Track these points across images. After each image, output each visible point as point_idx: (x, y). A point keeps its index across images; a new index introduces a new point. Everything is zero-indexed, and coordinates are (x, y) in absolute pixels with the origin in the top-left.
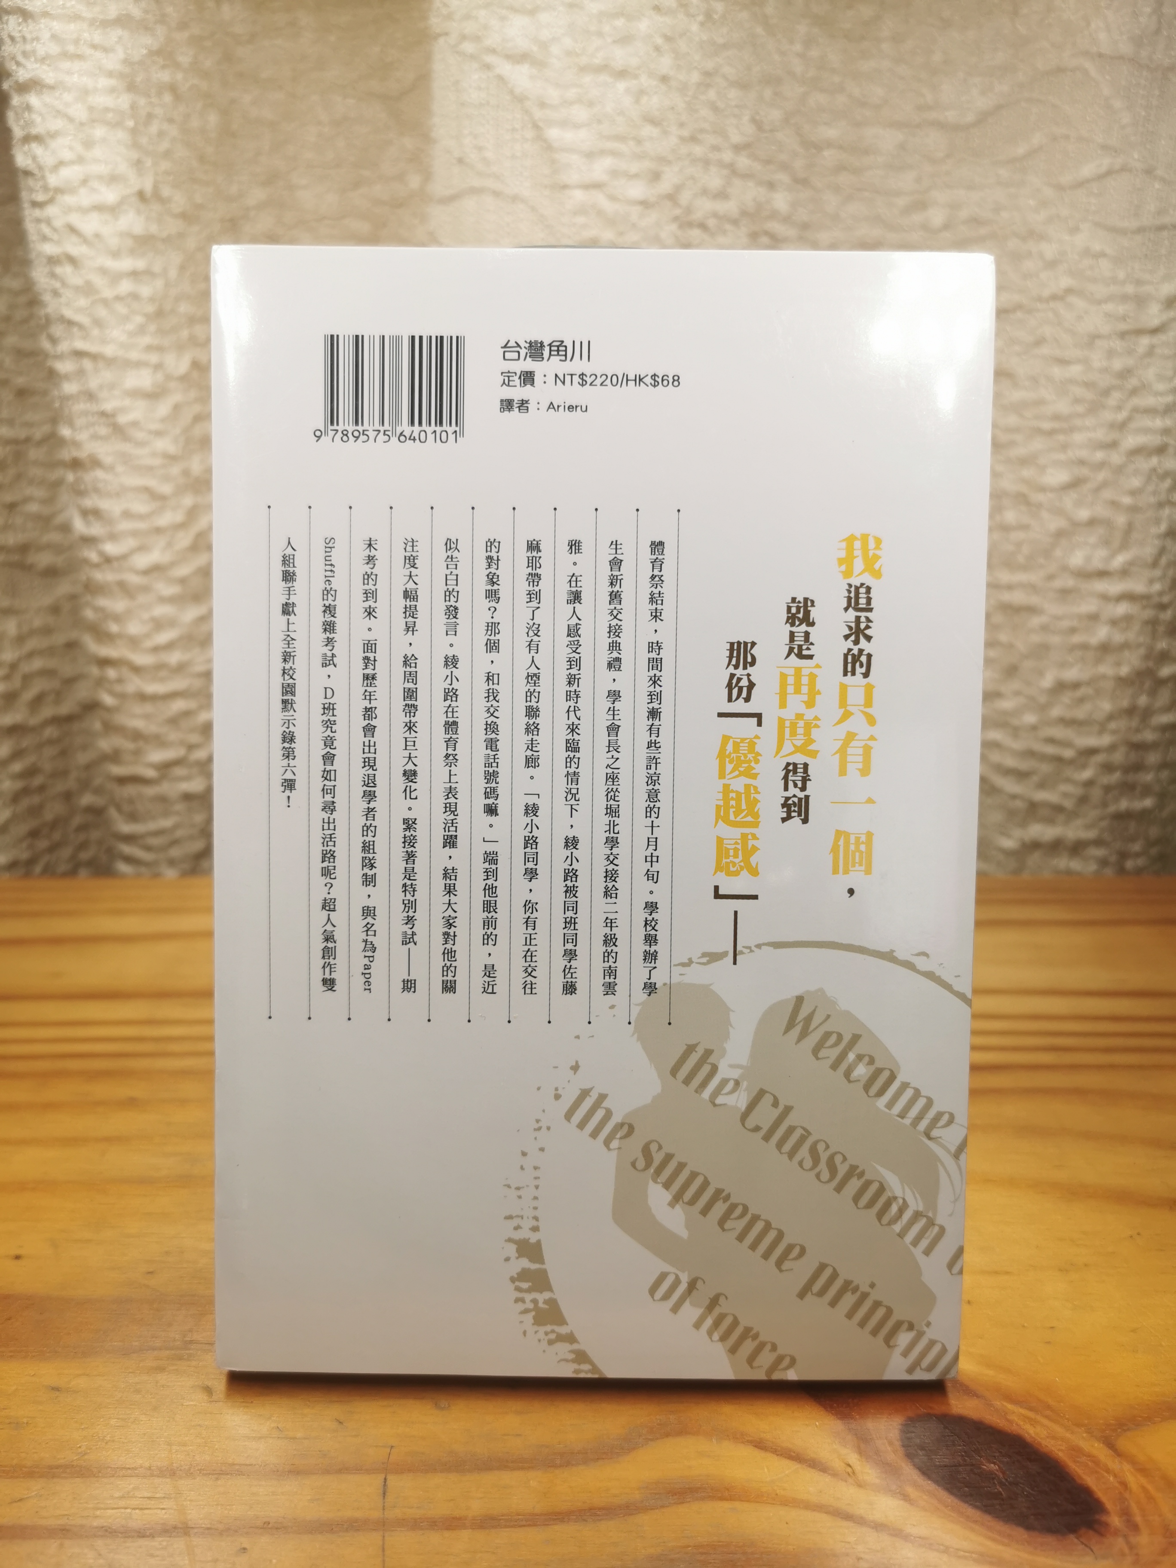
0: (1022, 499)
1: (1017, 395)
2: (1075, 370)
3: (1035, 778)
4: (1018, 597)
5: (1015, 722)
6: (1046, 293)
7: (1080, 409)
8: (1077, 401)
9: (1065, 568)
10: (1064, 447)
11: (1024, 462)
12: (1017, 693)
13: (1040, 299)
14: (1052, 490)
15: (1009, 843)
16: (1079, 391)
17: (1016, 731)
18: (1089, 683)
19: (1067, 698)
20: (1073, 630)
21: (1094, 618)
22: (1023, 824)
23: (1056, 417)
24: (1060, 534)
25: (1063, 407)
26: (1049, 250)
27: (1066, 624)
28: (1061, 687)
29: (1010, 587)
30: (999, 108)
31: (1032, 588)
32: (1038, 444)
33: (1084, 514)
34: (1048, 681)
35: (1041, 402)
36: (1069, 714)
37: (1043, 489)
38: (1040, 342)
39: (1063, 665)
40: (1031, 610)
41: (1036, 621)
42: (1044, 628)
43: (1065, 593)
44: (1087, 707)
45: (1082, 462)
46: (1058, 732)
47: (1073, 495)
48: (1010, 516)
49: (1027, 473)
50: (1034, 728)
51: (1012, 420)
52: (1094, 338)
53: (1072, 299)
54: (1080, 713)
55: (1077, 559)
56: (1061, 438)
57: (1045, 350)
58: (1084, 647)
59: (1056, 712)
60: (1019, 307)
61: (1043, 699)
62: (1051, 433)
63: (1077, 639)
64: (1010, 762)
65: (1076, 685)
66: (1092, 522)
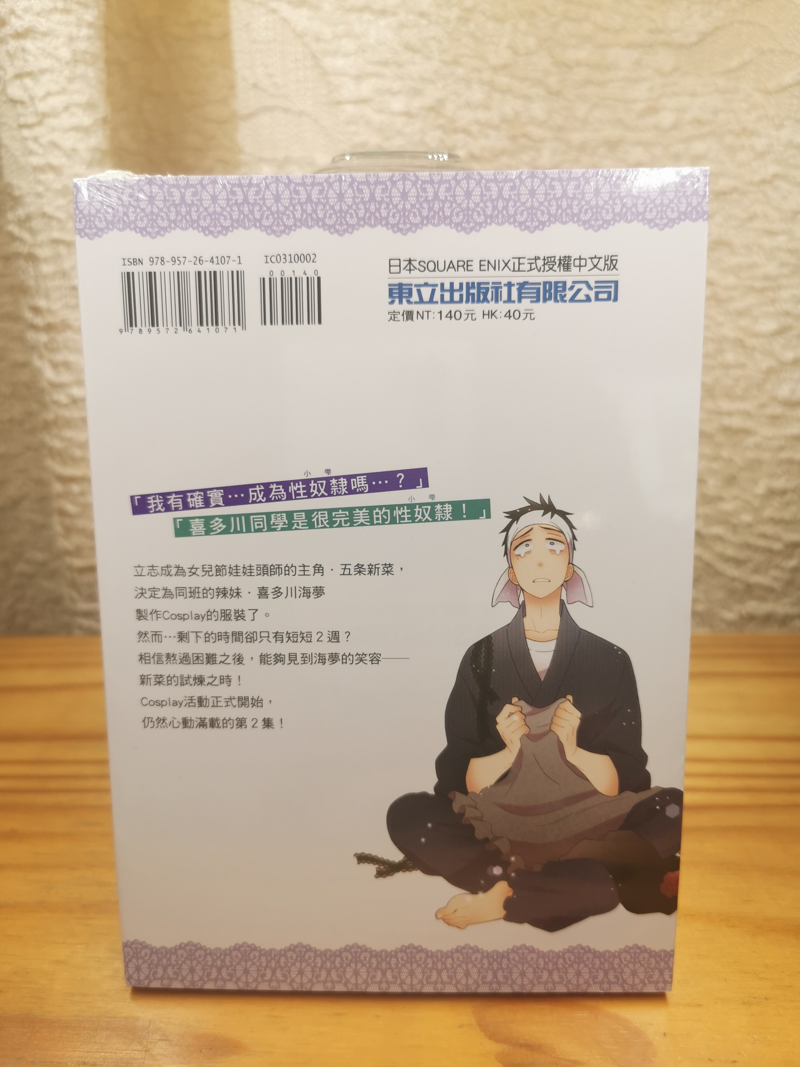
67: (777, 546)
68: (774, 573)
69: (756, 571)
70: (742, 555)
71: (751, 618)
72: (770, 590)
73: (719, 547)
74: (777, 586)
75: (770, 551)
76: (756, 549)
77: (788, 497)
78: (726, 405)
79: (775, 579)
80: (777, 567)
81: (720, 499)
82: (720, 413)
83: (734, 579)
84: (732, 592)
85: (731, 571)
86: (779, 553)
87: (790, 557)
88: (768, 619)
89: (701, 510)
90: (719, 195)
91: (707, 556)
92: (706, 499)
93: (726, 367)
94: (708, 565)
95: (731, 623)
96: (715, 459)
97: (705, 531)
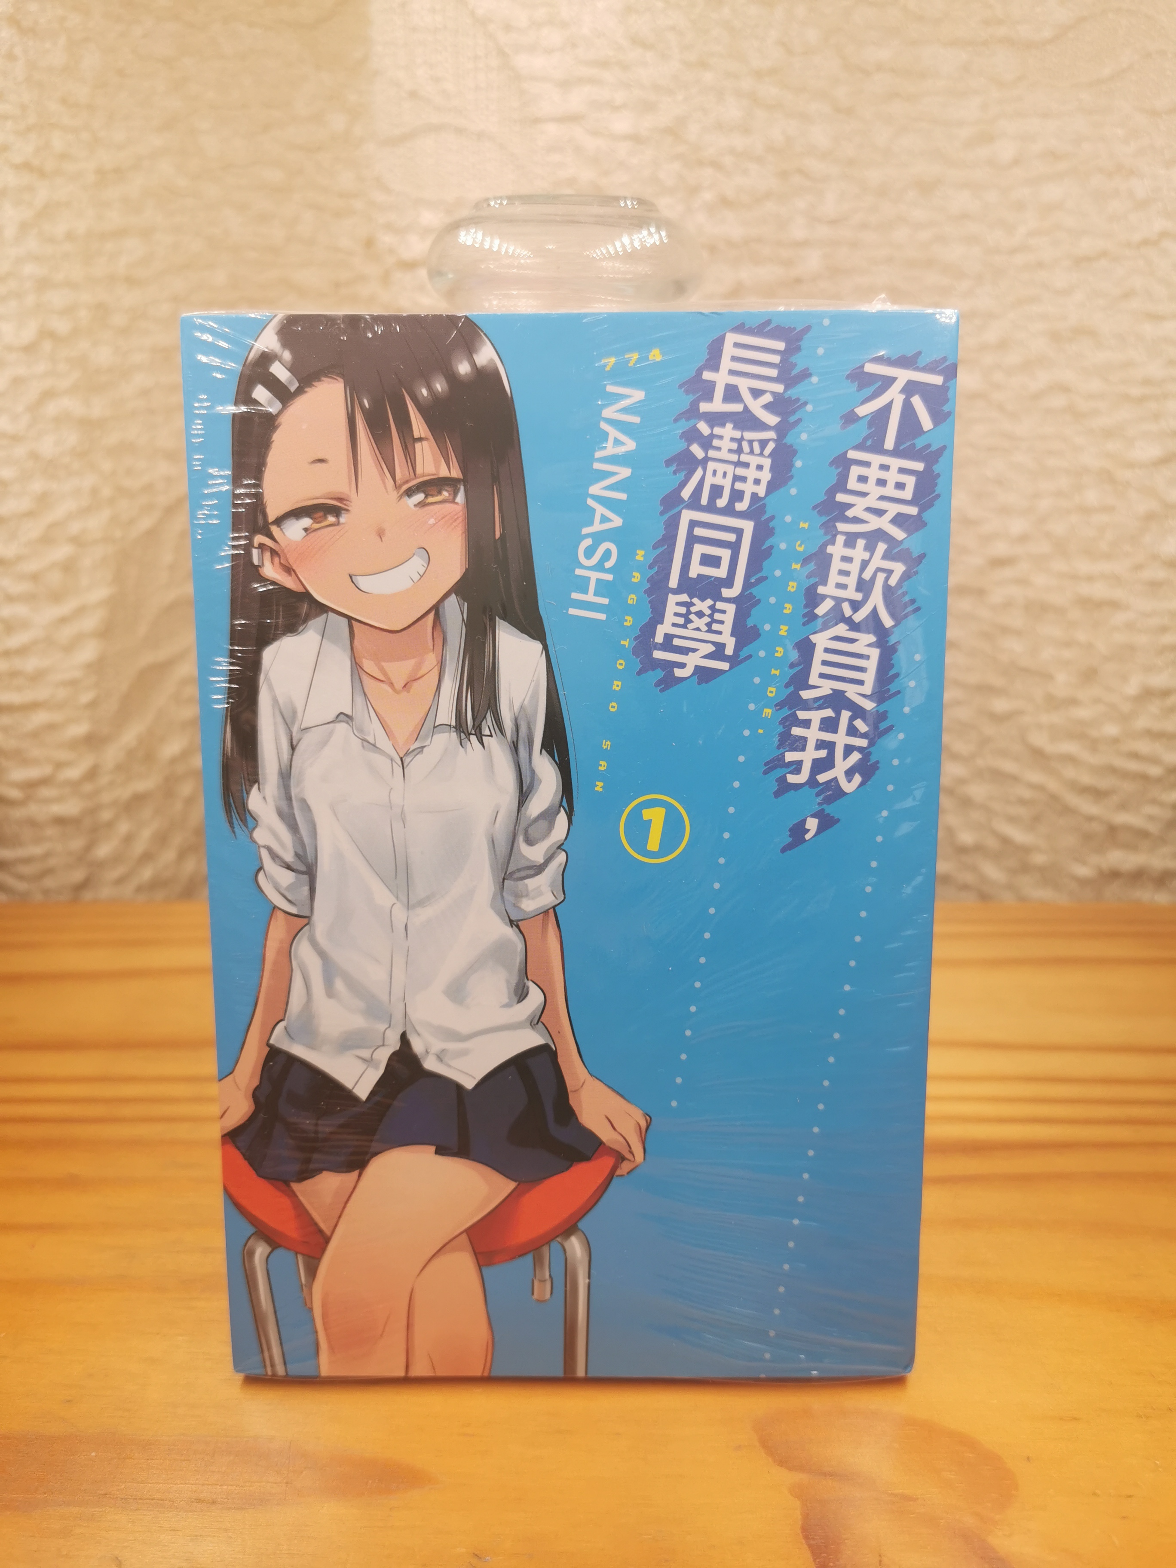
0: (1106, 477)
1: (1102, 356)
2: (1170, 327)
3: (1115, 799)
4: (1099, 590)
5: (1094, 733)
6: (1137, 237)
9: (1155, 557)
10: (1157, 417)
11: (1108, 433)
12: (1097, 701)
13: (1129, 245)
14: (1142, 466)
15: (1083, 871)
17: (1094, 745)
19: (1154, 707)
20: (1164, 629)
22: (1101, 850)
23: (1147, 382)
24: (1150, 517)
25: (1155, 369)
26: (1141, 188)
27: (1155, 621)
28: (1148, 694)
29: (1090, 579)
30: (1082, 20)
31: (1115, 580)
32: (1125, 414)
34: (1132, 688)
35: (1128, 364)
36: (1156, 726)
37: (1131, 465)
38: (1128, 295)
39: (1149, 669)
40: (1114, 605)
41: (1120, 618)
42: (1130, 626)
43: (1155, 586)
46: (1144, 747)
47: (1168, 472)
48: (1092, 497)
49: (1112, 446)
50: (1115, 741)
51: (1096, 385)
53: (1168, 244)
54: (1170, 725)
55: (1170, 546)
56: (1153, 406)
57: (1135, 304)
59: (1142, 723)
60: (1103, 254)
61: (1126, 708)
62: (1142, 400)
63: (1168, 638)
64: (1086, 779)
65: (1165, 693)
67: (1155, 771)
68: (1150, 810)
69: (1123, 806)
70: (1104, 783)
71: (1115, 875)
72: (1143, 834)
73: (1070, 772)
74: (1153, 828)
75: (1144, 778)
76: (1125, 775)
77: (1172, 699)
78: (1084, 566)
79: (1151, 818)
80: (1154, 802)
81: (1073, 702)
82: (1075, 577)
83: (1090, 819)
84: (1088, 837)
85: (1087, 806)
86: (1158, 780)
87: (1173, 786)
88: (1138, 876)
89: (1045, 718)
90: (1081, 261)
91: (1053, 785)
92: (1053, 703)
93: (1085, 510)
94: (1054, 798)
95: (1083, 882)
96: (1068, 644)
97: (1050, 748)
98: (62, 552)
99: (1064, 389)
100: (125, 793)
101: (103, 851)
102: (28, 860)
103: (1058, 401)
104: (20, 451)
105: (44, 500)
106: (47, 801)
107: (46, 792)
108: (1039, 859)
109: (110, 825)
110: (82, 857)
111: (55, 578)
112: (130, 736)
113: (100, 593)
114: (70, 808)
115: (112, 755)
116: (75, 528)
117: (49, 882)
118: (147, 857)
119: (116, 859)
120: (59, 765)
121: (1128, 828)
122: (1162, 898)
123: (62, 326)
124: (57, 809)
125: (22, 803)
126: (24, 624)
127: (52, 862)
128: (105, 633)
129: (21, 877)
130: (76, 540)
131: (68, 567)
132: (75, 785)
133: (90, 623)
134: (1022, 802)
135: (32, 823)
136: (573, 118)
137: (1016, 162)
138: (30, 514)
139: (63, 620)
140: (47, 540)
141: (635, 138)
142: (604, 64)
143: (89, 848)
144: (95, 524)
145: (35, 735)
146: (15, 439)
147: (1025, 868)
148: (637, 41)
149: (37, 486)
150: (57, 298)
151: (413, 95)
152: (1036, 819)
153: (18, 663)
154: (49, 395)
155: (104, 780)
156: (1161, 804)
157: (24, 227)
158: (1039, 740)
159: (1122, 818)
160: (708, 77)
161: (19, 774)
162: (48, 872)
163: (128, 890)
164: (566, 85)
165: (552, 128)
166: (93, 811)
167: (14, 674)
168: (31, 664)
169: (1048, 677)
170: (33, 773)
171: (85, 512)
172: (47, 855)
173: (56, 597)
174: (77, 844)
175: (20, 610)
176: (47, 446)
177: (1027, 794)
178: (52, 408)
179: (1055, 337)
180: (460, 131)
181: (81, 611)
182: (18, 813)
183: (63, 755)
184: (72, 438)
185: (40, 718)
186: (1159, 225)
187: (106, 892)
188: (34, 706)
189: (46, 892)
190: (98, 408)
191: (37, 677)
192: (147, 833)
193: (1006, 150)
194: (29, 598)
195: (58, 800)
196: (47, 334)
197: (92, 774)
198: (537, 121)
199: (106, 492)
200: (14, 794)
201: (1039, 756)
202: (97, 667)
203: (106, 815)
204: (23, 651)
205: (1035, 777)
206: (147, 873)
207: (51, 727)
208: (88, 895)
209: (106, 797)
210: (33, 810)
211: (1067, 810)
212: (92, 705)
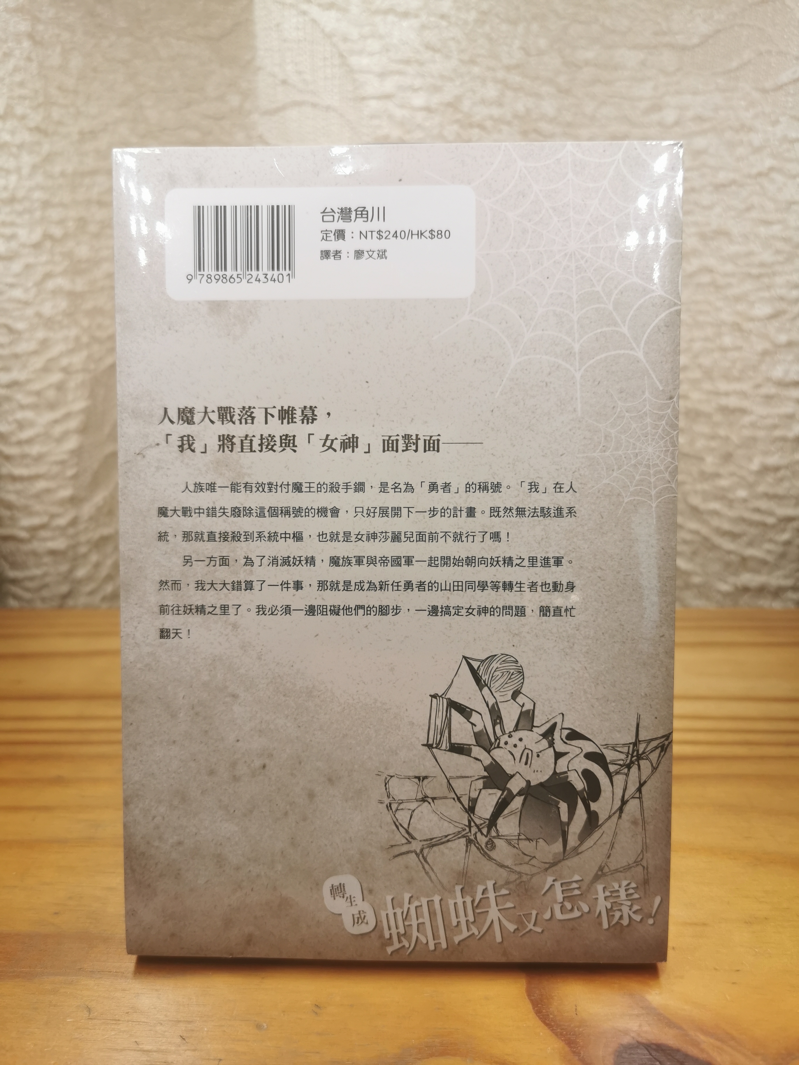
0: (737, 327)
1: (733, 249)
2: (776, 229)
3: (745, 539)
4: (733, 402)
5: (731, 496)
6: (754, 171)
7: (780, 258)
8: (778, 252)
9: (769, 379)
10: (769, 287)
11: (738, 299)
12: (732, 474)
13: (749, 176)
14: (760, 319)
15: (725, 587)
16: (780, 245)
17: (731, 503)
18: (787, 467)
19: (770, 478)
20: (775, 427)
21: (791, 417)
22: (736, 573)
23: (762, 265)
24: (765, 353)
25: (767, 257)
26: (757, 139)
27: (769, 421)
28: (765, 470)
29: (727, 394)
30: (718, 31)
31: (743, 394)
32: (748, 286)
33: (783, 338)
34: (755, 465)
35: (750, 254)
36: (771, 491)
37: (752, 319)
38: (749, 209)
39: (766, 453)
40: (743, 411)
41: (747, 419)
42: (753, 425)
43: (769, 398)
44: (786, 484)
45: (782, 299)
46: (764, 504)
47: (776, 323)
48: (727, 340)
49: (740, 307)
50: (745, 500)
51: (729, 267)
52: (791, 203)
53: (774, 175)
54: (780, 490)
55: (778, 372)
56: (766, 280)
57: (754, 214)
58: (784, 439)
59: (762, 488)
60: (733, 182)
61: (751, 479)
62: (759, 277)
63: (778, 433)
64: (726, 526)
65: (777, 469)
66: (790, 344)
67: (771, 520)
68: (768, 546)
69: (751, 544)
70: (737, 529)
71: (746, 589)
72: (764, 563)
73: (715, 522)
74: (770, 558)
75: (764, 525)
76: (751, 523)
77: (782, 473)
78: (723, 386)
79: (769, 552)
80: (771, 541)
81: (717, 475)
82: (717, 393)
83: (729, 552)
84: (728, 565)
85: (727, 544)
86: (773, 527)
87: (783, 530)
88: (761, 590)
89: (699, 487)
90: (719, 187)
91: (705, 531)
92: (705, 476)
93: (724, 349)
94: (706, 539)
95: (726, 595)
96: (713, 437)
97: (703, 506)
98: (56, 377)
99: (709, 270)
100: (96, 535)
101: (81, 573)
102: (32, 579)
103: (706, 278)
104: (30, 312)
105: (45, 344)
106: (45, 540)
107: (43, 534)
108: (696, 580)
109: (85, 556)
110: (67, 577)
111: (51, 394)
112: (99, 498)
113: (80, 405)
114: (60, 544)
115: (87, 510)
116: (64, 362)
117: (45, 593)
118: (110, 578)
119: (89, 578)
120: (53, 516)
121: (753, 558)
122: (777, 605)
123: (57, 231)
124: (52, 545)
125: (29, 541)
126: (31, 424)
127: (48, 580)
128: (83, 430)
129: (27, 590)
130: (66, 370)
131: (60, 387)
132: (63, 529)
133: (73, 424)
134: (685, 542)
135: (35, 554)
136: (387, 97)
137: (677, 123)
138: (35, 353)
139: (56, 422)
140: (46, 369)
141: (428, 109)
142: (407, 62)
143: (71, 571)
144: (77, 360)
145: (38, 496)
146: (27, 304)
147: (688, 586)
148: (429, 47)
149: (41, 334)
150: (54, 214)
151: (284, 82)
152: (695, 553)
153: (27, 449)
154: (48, 276)
155: (81, 527)
156: (776, 542)
157: (35, 168)
158: (696, 501)
159: (750, 552)
160: (476, 70)
161: (26, 522)
162: (45, 586)
163: (97, 599)
164: (382, 75)
165: (373, 104)
166: (74, 547)
167: (24, 456)
168: (35, 450)
169: (701, 459)
170: (36, 521)
171: (71, 352)
172: (45, 575)
173: (52, 406)
174: (64, 568)
175: (29, 415)
176: (47, 309)
177: (688, 537)
178: (50, 284)
179: (703, 237)
180: (314, 105)
181: (68, 416)
182: (26, 547)
183: (55, 509)
184: (63, 304)
185: (41, 485)
186: (769, 162)
187: (82, 600)
188: (37, 477)
189: (43, 600)
190: (80, 285)
191: (39, 458)
192: (109, 562)
193: (670, 116)
194: (34, 407)
195: (52, 539)
196: (47, 236)
197: (74, 522)
198: (364, 99)
199: (85, 339)
200: (23, 534)
201: (695, 511)
202: (77, 453)
203: (83, 550)
204: (29, 441)
205: (693, 525)
206: (109, 588)
207: (48, 491)
208: (70, 602)
209: (83, 538)
210: (36, 545)
211: (714, 547)
212: (75, 477)
